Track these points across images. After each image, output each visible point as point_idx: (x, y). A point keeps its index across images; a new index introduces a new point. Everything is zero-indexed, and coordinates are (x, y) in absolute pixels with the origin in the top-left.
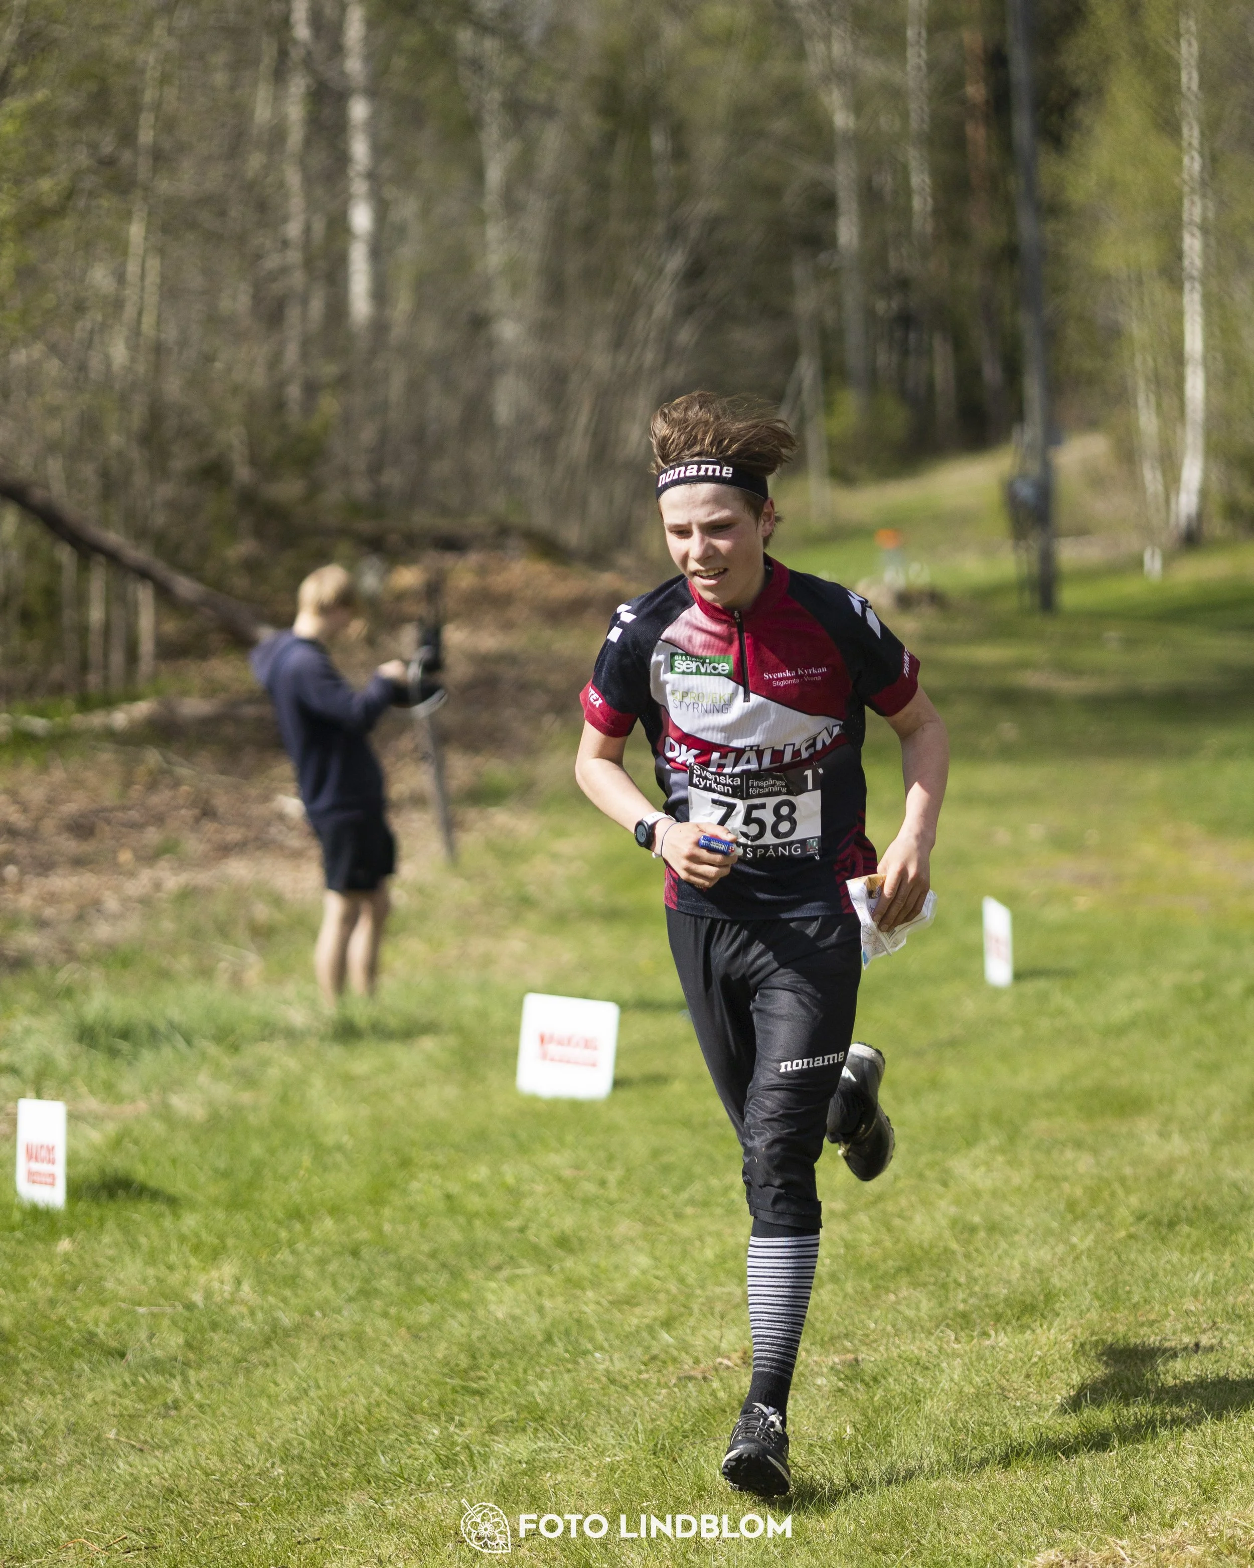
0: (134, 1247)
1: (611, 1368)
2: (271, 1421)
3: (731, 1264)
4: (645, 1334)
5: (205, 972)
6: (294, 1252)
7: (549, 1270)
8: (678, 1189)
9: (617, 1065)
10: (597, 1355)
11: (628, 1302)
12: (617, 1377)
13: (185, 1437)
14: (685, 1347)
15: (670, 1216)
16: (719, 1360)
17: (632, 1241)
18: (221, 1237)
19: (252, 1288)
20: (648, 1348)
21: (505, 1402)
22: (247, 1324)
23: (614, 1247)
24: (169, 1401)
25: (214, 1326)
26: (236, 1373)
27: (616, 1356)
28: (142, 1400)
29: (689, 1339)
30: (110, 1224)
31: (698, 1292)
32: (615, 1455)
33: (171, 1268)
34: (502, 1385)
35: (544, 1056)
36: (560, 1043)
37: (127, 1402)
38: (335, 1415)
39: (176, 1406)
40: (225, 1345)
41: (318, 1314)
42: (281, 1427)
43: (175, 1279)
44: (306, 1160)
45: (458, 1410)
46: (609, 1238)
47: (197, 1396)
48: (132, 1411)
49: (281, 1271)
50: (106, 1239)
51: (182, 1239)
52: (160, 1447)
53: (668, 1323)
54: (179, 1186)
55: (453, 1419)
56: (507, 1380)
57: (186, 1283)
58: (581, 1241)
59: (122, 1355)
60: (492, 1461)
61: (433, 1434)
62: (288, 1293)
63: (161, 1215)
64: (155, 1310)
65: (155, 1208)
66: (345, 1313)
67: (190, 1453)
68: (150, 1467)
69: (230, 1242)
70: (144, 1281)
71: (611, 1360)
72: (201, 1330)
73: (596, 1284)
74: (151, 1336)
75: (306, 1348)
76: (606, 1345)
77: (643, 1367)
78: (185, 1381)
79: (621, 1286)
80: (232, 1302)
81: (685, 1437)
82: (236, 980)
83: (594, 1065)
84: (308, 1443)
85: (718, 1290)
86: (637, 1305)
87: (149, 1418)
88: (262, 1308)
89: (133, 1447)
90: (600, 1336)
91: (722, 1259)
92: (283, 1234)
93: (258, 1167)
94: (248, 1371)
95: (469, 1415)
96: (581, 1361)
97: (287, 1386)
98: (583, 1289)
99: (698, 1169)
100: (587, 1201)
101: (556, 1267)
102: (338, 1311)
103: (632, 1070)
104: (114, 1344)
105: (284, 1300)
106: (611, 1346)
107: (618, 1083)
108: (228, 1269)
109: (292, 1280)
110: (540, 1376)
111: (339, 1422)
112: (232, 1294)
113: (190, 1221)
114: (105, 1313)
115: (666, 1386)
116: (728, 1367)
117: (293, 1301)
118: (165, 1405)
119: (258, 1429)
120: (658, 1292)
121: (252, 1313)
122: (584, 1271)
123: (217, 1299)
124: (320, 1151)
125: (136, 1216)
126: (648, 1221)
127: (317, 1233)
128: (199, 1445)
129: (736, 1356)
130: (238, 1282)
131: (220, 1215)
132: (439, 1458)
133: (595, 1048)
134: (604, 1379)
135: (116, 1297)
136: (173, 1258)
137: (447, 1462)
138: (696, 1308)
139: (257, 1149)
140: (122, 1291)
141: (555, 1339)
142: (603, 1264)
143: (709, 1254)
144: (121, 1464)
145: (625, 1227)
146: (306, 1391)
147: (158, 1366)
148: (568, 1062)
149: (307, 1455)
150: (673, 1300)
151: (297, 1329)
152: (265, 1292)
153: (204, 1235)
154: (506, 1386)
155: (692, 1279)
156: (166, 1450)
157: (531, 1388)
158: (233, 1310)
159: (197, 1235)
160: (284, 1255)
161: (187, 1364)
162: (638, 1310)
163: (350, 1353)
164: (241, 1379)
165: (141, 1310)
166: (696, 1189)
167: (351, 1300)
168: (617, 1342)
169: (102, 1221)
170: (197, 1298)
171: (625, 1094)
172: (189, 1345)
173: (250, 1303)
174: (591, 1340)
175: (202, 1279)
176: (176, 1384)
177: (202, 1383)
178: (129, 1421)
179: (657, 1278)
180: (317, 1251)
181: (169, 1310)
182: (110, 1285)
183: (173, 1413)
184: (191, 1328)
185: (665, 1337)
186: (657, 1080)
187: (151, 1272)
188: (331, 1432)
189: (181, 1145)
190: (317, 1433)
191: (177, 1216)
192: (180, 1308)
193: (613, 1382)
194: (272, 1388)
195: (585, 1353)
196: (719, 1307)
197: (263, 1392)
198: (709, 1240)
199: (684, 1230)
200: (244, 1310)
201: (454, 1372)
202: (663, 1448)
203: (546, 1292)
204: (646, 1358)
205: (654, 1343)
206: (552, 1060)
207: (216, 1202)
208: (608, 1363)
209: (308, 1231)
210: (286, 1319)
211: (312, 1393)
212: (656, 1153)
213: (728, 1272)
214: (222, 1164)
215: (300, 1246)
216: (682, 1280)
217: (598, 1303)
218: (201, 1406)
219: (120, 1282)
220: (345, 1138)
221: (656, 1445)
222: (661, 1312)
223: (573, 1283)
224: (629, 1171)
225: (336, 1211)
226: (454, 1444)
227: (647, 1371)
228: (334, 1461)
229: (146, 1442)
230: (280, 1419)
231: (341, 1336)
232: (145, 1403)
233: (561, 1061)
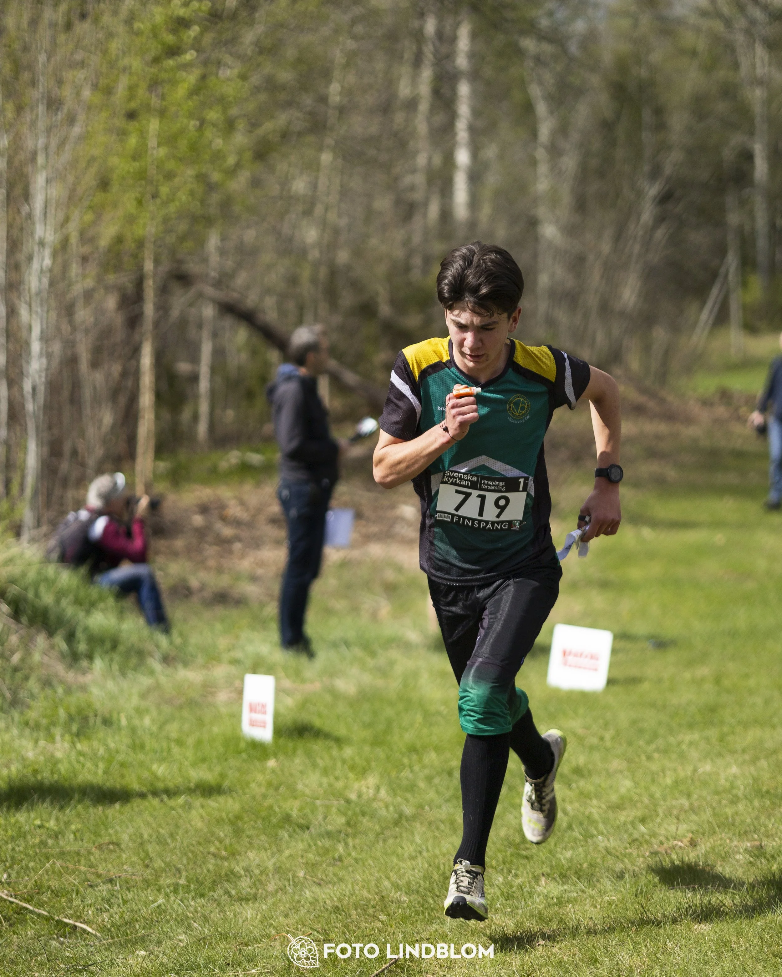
0: (314, 766)
1: (608, 845)
2: (399, 869)
3: (682, 787)
4: (629, 826)
5: (355, 609)
6: (412, 771)
7: (569, 787)
8: (649, 743)
9: (610, 671)
10: (600, 837)
11: (618, 807)
12: (613, 851)
13: (347, 878)
14: (654, 835)
15: (643, 758)
16: (676, 842)
17: (621, 772)
18: (368, 761)
19: (387, 792)
20: (631, 835)
21: (543, 863)
22: (384, 812)
23: (609, 775)
24: (336, 855)
25: (364, 814)
26: (378, 842)
27: (611, 839)
28: (320, 855)
29: (657, 830)
30: (300, 752)
31: (662, 803)
32: (611, 896)
33: (337, 779)
34: (541, 854)
35: (565, 663)
36: (576, 655)
37: (310, 856)
38: (438, 868)
39: (340, 859)
40: (370, 824)
41: (427, 808)
42: (405, 873)
43: (339, 785)
44: (419, 718)
45: (514, 867)
46: (607, 770)
47: (354, 854)
48: (313, 861)
49: (405, 782)
50: (297, 761)
51: (344, 761)
52: (330, 883)
53: (643, 820)
54: (341, 731)
55: (510, 872)
56: (544, 850)
57: (346, 787)
58: (589, 772)
59: (308, 828)
60: (535, 897)
61: (499, 881)
62: (409, 796)
63: (330, 748)
64: (327, 802)
65: (327, 743)
66: (444, 808)
67: (350, 886)
68: (324, 893)
69: (373, 764)
70: (321, 785)
71: (608, 840)
72: (355, 814)
73: (598, 796)
74: (325, 818)
75: (419, 828)
76: (605, 832)
77: (628, 845)
78: (346, 844)
79: (614, 798)
80: (374, 800)
81: (654, 886)
82: (374, 616)
83: (596, 670)
84: (422, 883)
85: (674, 803)
86: (625, 809)
87: (324, 865)
88: (393, 804)
89: (315, 882)
90: (601, 827)
91: (676, 783)
92: (406, 761)
93: (389, 723)
94: (385, 841)
95: (521, 869)
96: (589, 840)
97: (409, 849)
98: (590, 799)
99: (661, 731)
100: (592, 748)
101: (574, 785)
102: (440, 807)
103: (618, 674)
104: (301, 821)
105: (407, 800)
106: (608, 832)
107: (611, 682)
108: (372, 780)
109: (412, 788)
110: (565, 848)
111: (441, 872)
112: (375, 795)
113: (348, 752)
114: (296, 804)
115: (643, 856)
116: (681, 847)
117: (412, 800)
118: (334, 859)
119: (391, 874)
120: (636, 801)
121: (387, 807)
122: (591, 788)
123: (365, 797)
124: (427, 715)
125: (316, 747)
126: (630, 761)
127: (427, 761)
128: (356, 882)
129: (686, 841)
130: (378, 788)
131: (367, 749)
132: (502, 894)
133: (597, 659)
134: (604, 852)
135: (304, 794)
136: (338, 773)
137: (508, 897)
138: (660, 811)
139: (389, 712)
140: (307, 791)
141: (574, 826)
142: (603, 785)
143: (669, 781)
144: (307, 892)
145: (616, 764)
146: (420, 853)
147: (329, 834)
148: (580, 667)
149: (421, 890)
150: (646, 807)
151: (415, 817)
152: (395, 795)
153: (357, 759)
154: (544, 855)
155: (658, 795)
156: (334, 884)
157: (559, 856)
158: (375, 805)
159: (353, 759)
160: (406, 773)
161: (347, 835)
162: (624, 813)
163: (448, 831)
164: (381, 844)
165: (318, 802)
166: (660, 742)
167: (447, 801)
168: (612, 831)
169: (295, 750)
170: (353, 796)
171: (615, 689)
172: (348, 824)
173: (386, 800)
174: (596, 828)
175: (356, 785)
176: (340, 848)
177: (357, 846)
178: (311, 867)
179: (636, 793)
180: (427, 771)
181: (335, 803)
182: (300, 787)
183: (338, 863)
184: (350, 813)
185: (642, 828)
186: (634, 681)
187: (325, 780)
188: (436, 877)
189: (341, 708)
190: (427, 877)
191: (340, 748)
192: (342, 802)
193: (609, 853)
194: (400, 851)
195: (592, 836)
196: (675, 812)
197: (394, 853)
198: (668, 773)
199: (654, 767)
200: (382, 804)
201: (511, 844)
202: (641, 892)
203: (567, 799)
204: (630, 841)
205: (635, 831)
206: (570, 666)
207: (364, 741)
208: (606, 842)
209: (420, 760)
210: (408, 811)
211: (425, 854)
212: (634, 722)
213: (681, 792)
214: (367, 719)
215: (416, 768)
216: (652, 796)
217: (600, 807)
218: (356, 860)
219: (306, 786)
220: (442, 708)
221: (637, 891)
222: (639, 813)
223: (584, 796)
224: (618, 733)
225: (438, 749)
226: (511, 886)
227: (631, 848)
228: (438, 893)
229: (322, 879)
230: (404, 868)
231: (442, 821)
232: (321, 857)
233: (576, 667)
